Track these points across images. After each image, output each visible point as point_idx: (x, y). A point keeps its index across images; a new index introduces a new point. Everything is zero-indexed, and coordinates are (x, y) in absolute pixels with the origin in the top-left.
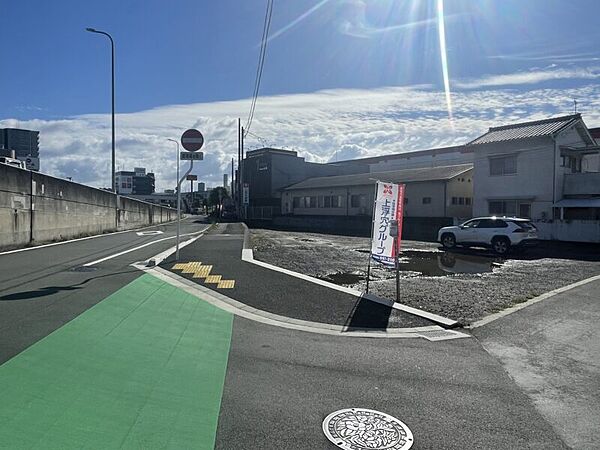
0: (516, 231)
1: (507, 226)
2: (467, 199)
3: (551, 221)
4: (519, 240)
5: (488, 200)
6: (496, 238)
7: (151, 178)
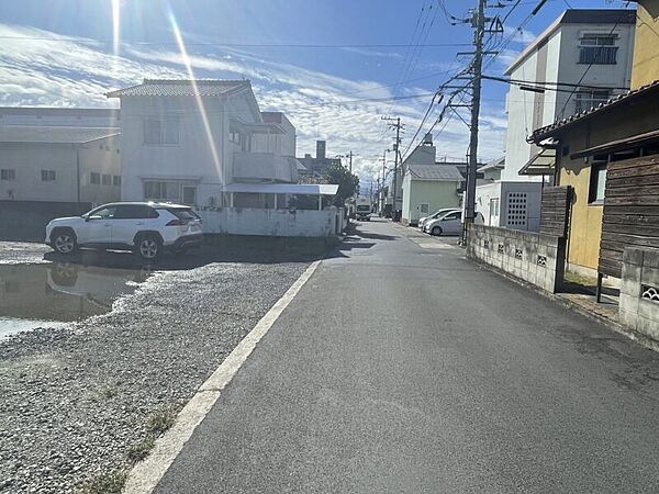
0: (172, 223)
1: (157, 215)
2: (115, 177)
3: (219, 210)
4: (177, 237)
5: (143, 179)
6: (140, 236)
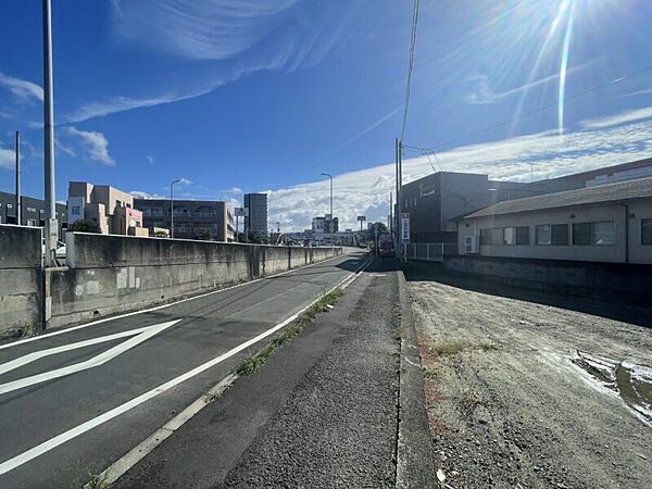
7: (336, 221)
